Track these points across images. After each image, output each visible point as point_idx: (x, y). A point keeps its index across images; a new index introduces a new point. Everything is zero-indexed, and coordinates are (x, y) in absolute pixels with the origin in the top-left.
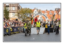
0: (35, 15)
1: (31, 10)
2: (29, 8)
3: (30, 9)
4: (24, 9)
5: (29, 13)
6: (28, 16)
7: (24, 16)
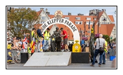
0: (47, 24)
1: (34, 13)
2: (29, 9)
3: (32, 10)
4: (18, 10)
5: (30, 19)
6: (27, 26)
7: (17, 26)
